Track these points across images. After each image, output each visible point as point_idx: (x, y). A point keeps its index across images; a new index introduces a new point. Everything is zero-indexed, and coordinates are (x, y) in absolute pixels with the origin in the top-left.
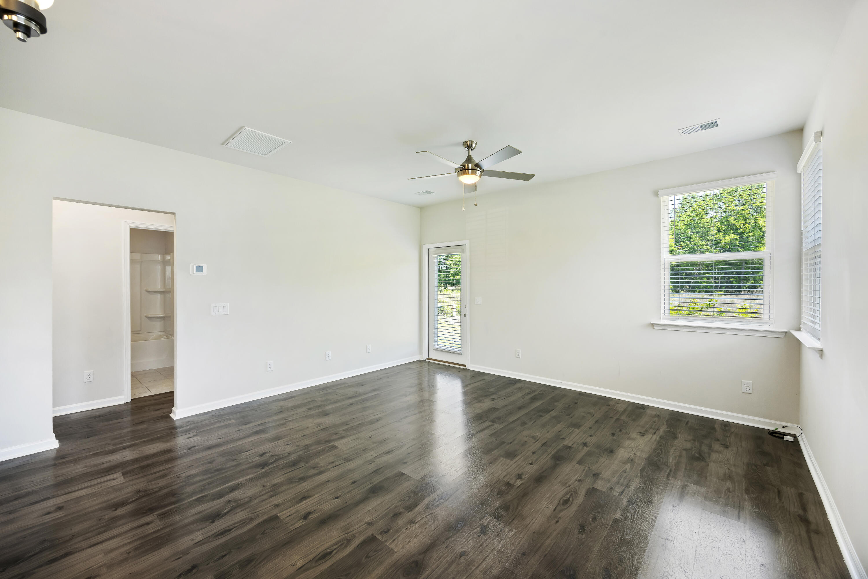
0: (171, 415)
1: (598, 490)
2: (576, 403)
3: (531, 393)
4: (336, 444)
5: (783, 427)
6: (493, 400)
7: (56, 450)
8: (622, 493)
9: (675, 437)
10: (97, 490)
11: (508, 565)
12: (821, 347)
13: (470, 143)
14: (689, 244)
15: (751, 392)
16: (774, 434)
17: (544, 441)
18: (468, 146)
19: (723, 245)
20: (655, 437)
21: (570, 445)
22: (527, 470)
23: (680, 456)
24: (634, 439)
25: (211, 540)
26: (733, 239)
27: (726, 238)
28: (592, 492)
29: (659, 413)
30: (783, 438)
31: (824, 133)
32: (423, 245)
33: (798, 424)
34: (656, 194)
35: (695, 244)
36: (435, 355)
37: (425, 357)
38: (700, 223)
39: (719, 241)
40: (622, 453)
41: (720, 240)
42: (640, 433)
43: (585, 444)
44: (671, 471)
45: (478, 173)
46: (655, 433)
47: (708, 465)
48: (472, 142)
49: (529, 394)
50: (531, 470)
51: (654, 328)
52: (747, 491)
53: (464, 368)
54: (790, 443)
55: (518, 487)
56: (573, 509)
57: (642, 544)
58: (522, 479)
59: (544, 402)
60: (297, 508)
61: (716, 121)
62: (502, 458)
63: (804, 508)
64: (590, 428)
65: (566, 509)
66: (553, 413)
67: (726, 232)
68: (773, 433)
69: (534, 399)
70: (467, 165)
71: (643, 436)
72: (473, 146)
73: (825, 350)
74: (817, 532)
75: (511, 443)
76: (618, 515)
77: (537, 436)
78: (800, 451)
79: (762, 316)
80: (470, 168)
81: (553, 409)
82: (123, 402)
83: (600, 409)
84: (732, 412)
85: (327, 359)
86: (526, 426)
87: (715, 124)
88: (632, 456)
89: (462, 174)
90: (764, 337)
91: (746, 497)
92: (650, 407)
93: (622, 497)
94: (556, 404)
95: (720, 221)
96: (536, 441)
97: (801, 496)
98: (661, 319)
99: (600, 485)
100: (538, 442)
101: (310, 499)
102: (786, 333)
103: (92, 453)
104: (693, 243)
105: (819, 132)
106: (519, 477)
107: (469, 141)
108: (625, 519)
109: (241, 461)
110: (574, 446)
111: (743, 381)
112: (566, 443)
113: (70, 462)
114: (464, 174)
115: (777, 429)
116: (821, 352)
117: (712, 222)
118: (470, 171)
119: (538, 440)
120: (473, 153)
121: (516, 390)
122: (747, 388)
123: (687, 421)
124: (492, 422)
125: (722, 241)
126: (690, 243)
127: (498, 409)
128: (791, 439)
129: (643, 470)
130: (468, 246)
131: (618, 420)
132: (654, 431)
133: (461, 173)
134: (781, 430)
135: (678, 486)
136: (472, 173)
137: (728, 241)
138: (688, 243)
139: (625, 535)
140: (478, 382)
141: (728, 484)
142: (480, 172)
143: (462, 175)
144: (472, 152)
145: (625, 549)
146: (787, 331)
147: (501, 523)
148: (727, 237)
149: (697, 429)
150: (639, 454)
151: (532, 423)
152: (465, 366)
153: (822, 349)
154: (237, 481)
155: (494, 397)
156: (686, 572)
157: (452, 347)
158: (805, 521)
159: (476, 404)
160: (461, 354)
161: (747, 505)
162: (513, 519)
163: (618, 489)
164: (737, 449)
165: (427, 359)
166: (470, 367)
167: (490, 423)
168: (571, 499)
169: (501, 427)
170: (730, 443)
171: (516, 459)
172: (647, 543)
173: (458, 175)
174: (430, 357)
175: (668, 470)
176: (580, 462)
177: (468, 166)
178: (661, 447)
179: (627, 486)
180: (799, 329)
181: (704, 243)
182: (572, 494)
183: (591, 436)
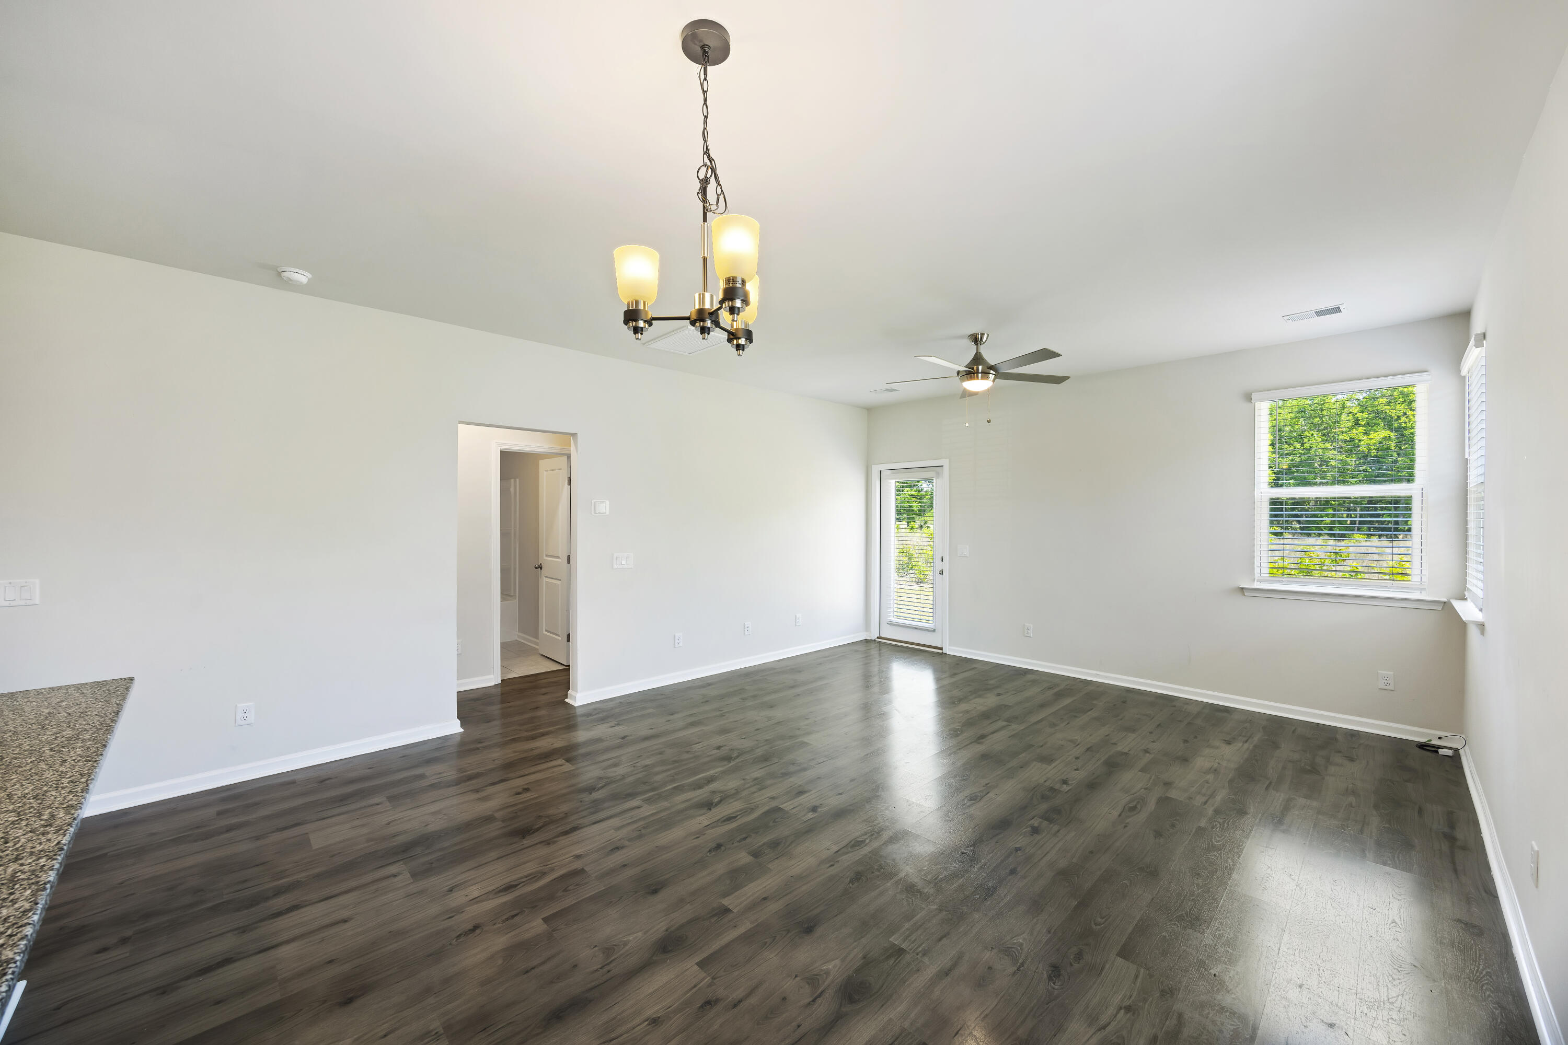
0: (566, 700)
1: (1173, 798)
2: (1124, 702)
3: (1052, 687)
4: (805, 739)
5: (1440, 738)
6: (999, 695)
7: (461, 735)
8: (1205, 803)
9: (1276, 746)
10: (550, 775)
11: (1074, 860)
12: (1483, 621)
13: (979, 336)
14: (1299, 447)
15: (1391, 687)
16: (1425, 748)
17: (1089, 746)
18: (976, 340)
19: (1365, 449)
20: (1246, 746)
21: (1126, 750)
22: (1073, 776)
23: (1284, 768)
24: (1217, 748)
25: (720, 824)
26: (1385, 439)
27: (1370, 437)
28: (1163, 801)
29: (1251, 718)
30: (1437, 752)
31: (1487, 336)
32: (873, 466)
33: (1462, 733)
34: (1248, 397)
35: (1311, 447)
36: (888, 633)
37: (874, 636)
38: (1322, 410)
39: (1357, 441)
40: (1201, 762)
41: (1360, 441)
42: (1225, 741)
43: (1147, 751)
44: (1270, 783)
45: (992, 377)
46: (1246, 742)
47: (1324, 779)
48: (982, 334)
49: (1050, 688)
50: (1078, 776)
51: (1245, 595)
52: (1376, 807)
53: (940, 651)
54: (1447, 758)
55: (1066, 792)
56: (1142, 817)
57: (1236, 850)
58: (1068, 785)
59: (1075, 700)
60: (800, 801)
61: (1338, 306)
62: (1035, 763)
63: (1452, 826)
64: (1151, 733)
65: (1133, 815)
66: (1092, 714)
67: (1370, 427)
68: (1422, 746)
69: (1059, 695)
70: (975, 367)
71: (1230, 744)
72: (984, 340)
73: (1486, 625)
74: (1464, 848)
75: (1042, 746)
76: (1203, 823)
77: (1077, 740)
78: (1460, 767)
79: (1409, 578)
80: (980, 371)
81: (1092, 709)
82: (492, 684)
83: (1161, 711)
84: (1361, 716)
85: (746, 633)
86: (1057, 728)
87: (1337, 310)
88: (1215, 766)
89: (969, 378)
90: (1413, 609)
91: (1374, 812)
92: (1237, 710)
93: (1206, 806)
94: (1095, 702)
95: (1359, 405)
96: (1077, 745)
97: (1450, 814)
98: (1256, 581)
99: (1173, 794)
100: (1079, 746)
101: (806, 795)
102: (1445, 603)
103: (510, 738)
104: (1307, 445)
105: (1480, 334)
106: (1065, 782)
107: (978, 333)
108: (1213, 828)
109: (697, 754)
110: (1130, 752)
111: (1379, 671)
112: (1119, 748)
113: (486, 747)
114: (971, 378)
115: (1431, 740)
116: (1481, 626)
117: (1343, 407)
118: (980, 375)
119: (1078, 744)
120: (983, 350)
121: (1029, 684)
122: (1386, 682)
123: (1293, 728)
124: (1007, 722)
125: (1362, 443)
126: (1302, 445)
127: (1010, 706)
128: (1449, 753)
129: (1231, 782)
130: (946, 469)
131: (1189, 723)
132: (1245, 739)
133: (967, 377)
134: (1435, 742)
135: (1281, 799)
136: (982, 378)
137: (1373, 441)
138: (1298, 445)
139: (1213, 841)
140: (965, 671)
141: (1352, 799)
142: (994, 376)
143: (968, 380)
144: (981, 347)
145: (1215, 853)
146: (1446, 600)
147: (1055, 825)
148: (1373, 435)
149: (1309, 739)
150: (1224, 764)
151: (1064, 724)
152: (941, 649)
153: (1484, 622)
154: (708, 773)
155: (998, 691)
156: (1291, 875)
157: (919, 620)
158: (1451, 839)
159: (977, 700)
160: (934, 631)
161: (1375, 821)
162: (1070, 822)
163: (1199, 800)
164: (1368, 762)
165: (877, 638)
166: (948, 650)
167: (1005, 723)
168: (1139, 807)
169: (1022, 728)
170: (1357, 756)
171: (1054, 765)
172: (1242, 850)
173: (963, 381)
174: (882, 635)
175: (1267, 783)
176: (1142, 770)
177: (978, 369)
178: (1256, 758)
179: (1212, 796)
180: (1463, 598)
181: (1328, 445)
182: (1138, 802)
183: (1153, 742)
